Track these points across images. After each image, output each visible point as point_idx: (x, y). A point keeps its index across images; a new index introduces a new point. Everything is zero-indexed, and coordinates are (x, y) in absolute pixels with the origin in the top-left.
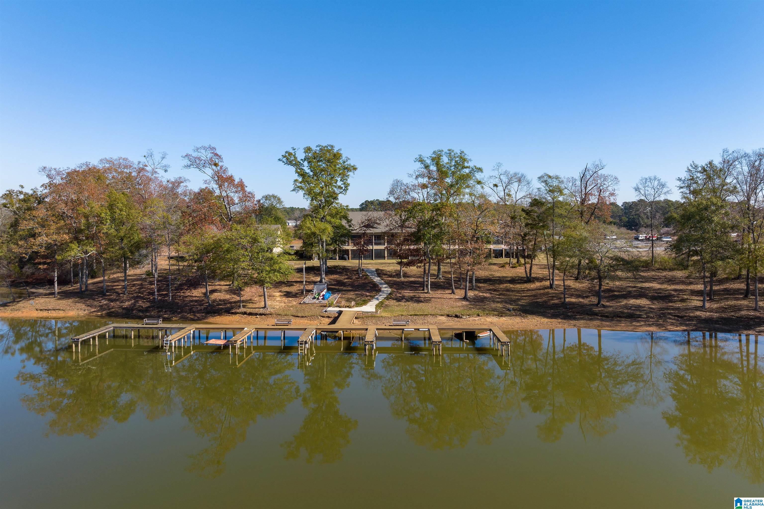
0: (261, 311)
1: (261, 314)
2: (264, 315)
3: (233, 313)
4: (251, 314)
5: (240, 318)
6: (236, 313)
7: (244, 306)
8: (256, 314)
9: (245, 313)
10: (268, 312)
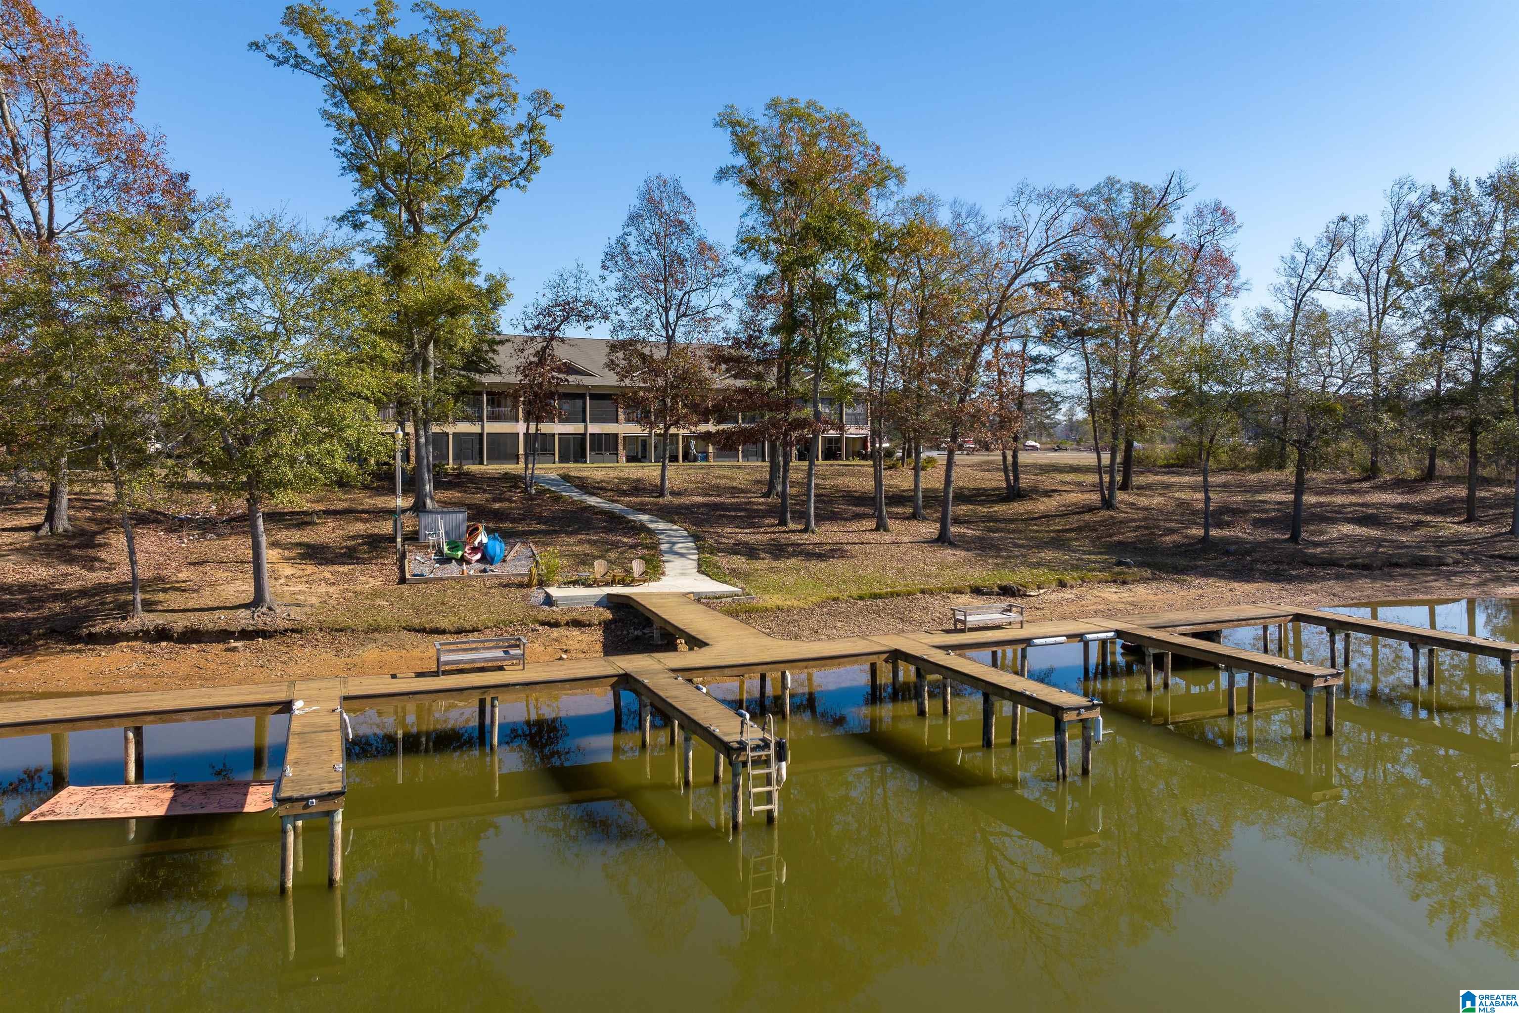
0: (244, 619)
1: (246, 635)
2: (265, 634)
3: (93, 639)
4: (191, 636)
5: (142, 658)
6: (112, 638)
7: (149, 606)
8: (223, 636)
9: (162, 635)
10: (282, 625)
